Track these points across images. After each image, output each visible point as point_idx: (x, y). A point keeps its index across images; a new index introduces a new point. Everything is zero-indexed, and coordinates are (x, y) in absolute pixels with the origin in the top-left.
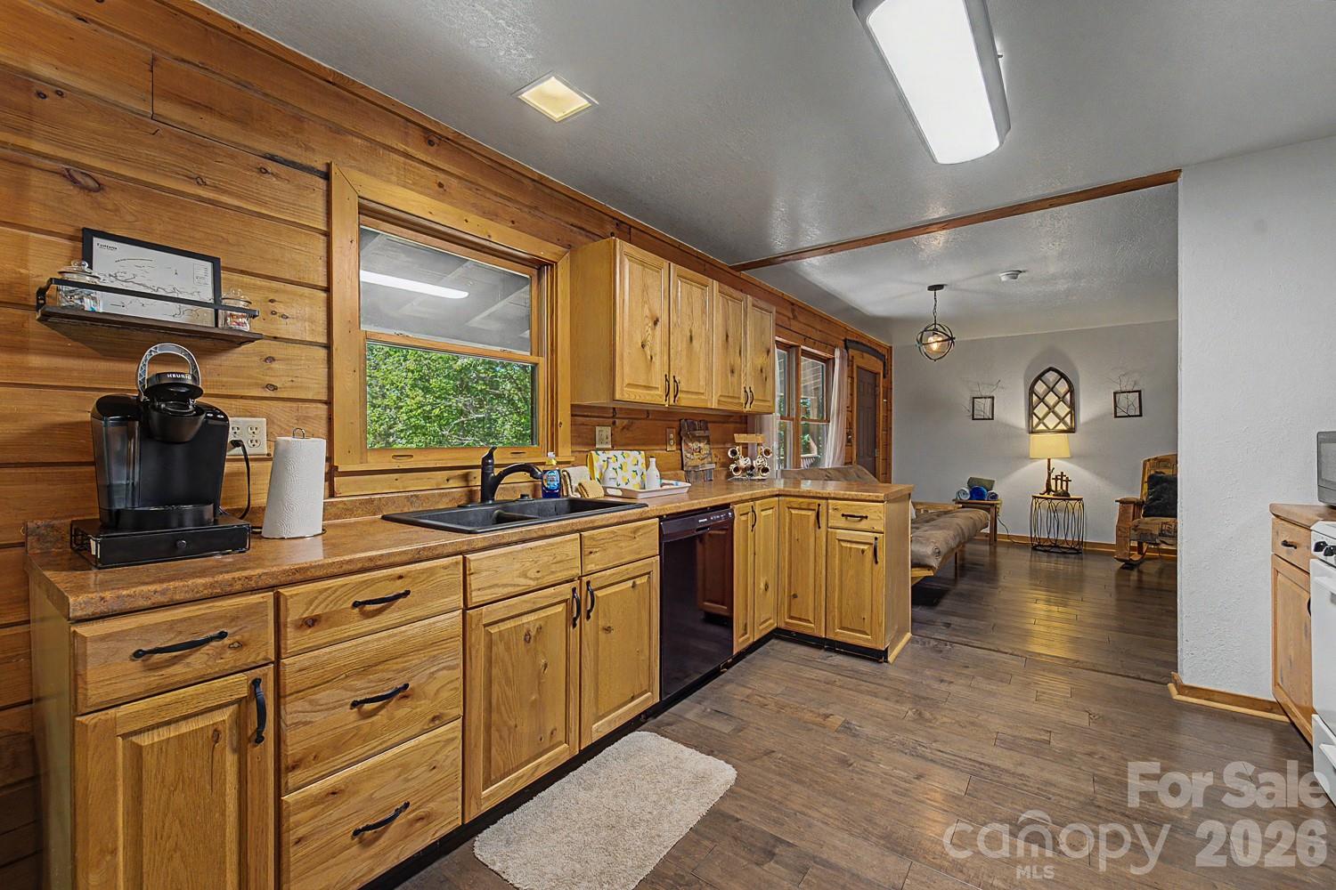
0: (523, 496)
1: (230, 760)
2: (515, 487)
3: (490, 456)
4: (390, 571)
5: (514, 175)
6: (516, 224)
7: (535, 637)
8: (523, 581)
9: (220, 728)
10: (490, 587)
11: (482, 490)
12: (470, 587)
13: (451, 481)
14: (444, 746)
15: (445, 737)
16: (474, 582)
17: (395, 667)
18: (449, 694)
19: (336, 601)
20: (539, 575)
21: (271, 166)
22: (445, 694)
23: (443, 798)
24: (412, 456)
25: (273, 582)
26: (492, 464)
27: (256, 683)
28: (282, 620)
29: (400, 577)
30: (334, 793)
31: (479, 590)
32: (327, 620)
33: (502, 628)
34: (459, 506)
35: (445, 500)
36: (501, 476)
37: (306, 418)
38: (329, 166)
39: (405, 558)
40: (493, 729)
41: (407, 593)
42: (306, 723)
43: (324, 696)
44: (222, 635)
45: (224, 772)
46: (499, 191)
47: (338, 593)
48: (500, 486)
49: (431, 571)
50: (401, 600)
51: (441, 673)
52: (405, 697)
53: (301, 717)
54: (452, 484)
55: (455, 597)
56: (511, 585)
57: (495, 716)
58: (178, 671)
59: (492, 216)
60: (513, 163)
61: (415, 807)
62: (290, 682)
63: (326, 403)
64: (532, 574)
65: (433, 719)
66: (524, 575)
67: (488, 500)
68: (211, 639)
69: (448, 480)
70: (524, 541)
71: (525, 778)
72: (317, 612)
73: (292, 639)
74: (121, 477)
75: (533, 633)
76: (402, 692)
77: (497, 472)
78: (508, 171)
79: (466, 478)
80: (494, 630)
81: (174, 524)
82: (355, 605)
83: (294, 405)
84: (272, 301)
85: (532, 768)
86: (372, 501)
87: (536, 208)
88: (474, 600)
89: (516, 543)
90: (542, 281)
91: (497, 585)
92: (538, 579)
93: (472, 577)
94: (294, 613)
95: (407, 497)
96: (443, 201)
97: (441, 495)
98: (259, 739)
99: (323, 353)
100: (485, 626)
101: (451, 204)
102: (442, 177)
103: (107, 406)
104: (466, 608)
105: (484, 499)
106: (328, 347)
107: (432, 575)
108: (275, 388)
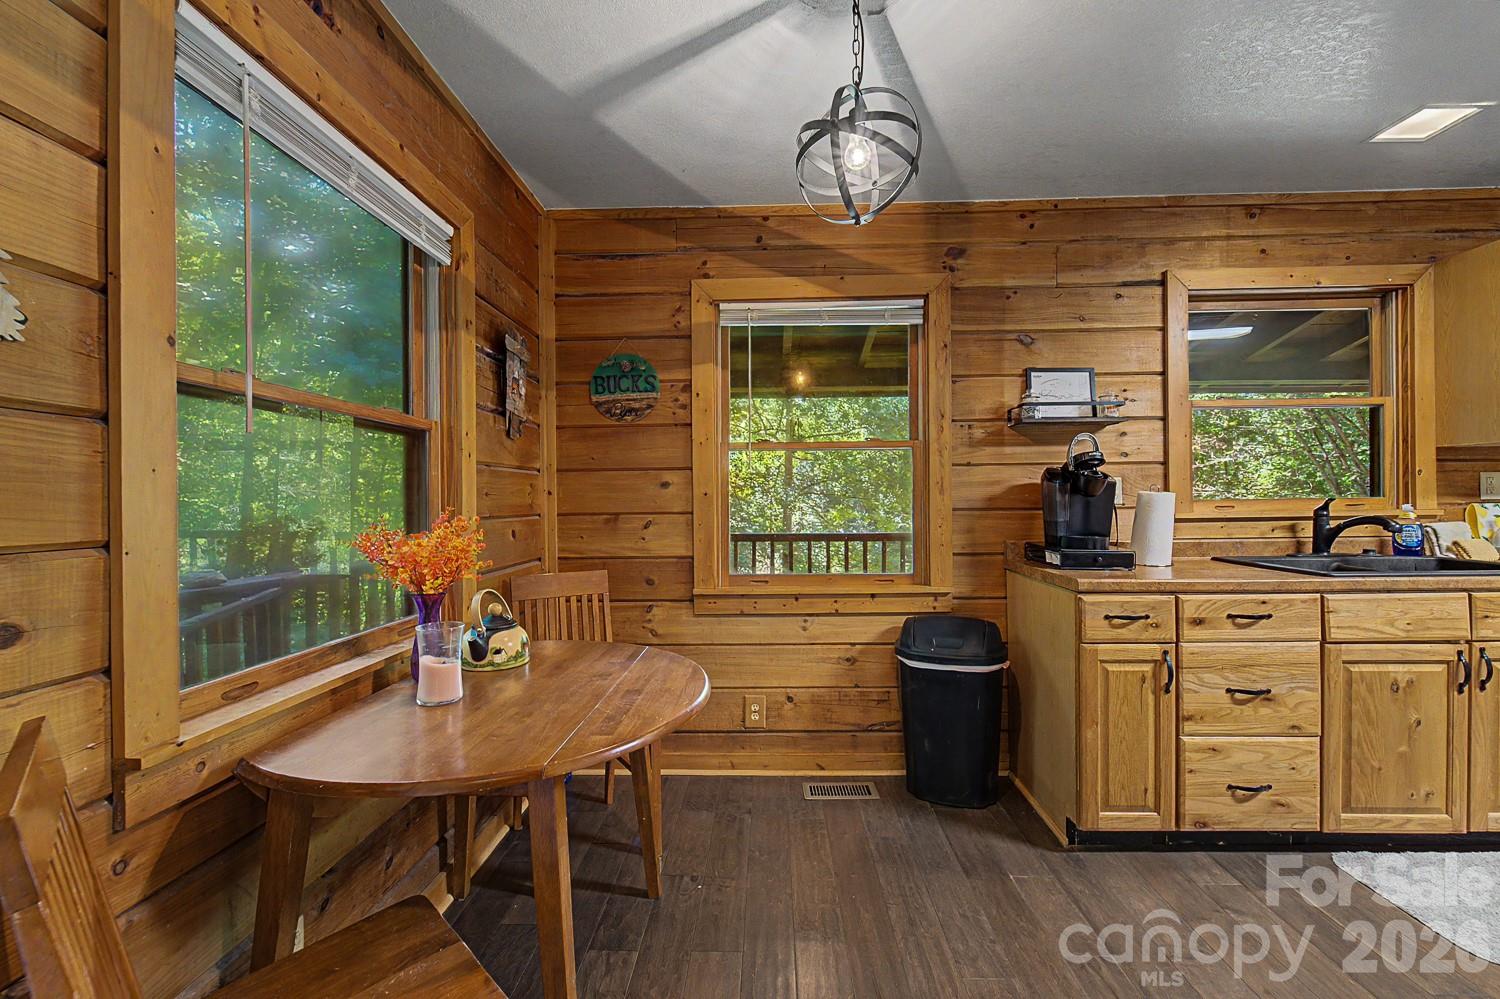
0: (1366, 551)
1: (1151, 698)
2: (1356, 541)
3: (1325, 507)
4: (1254, 596)
5: (1351, 206)
6: (1352, 258)
7: (1404, 689)
8: (1388, 629)
9: (1146, 675)
10: (1350, 627)
11: (1314, 543)
12: (1329, 623)
13: (1275, 532)
14: (1302, 755)
15: (1304, 748)
16: (1332, 619)
17: (1259, 673)
18: (1307, 711)
19: (1216, 610)
20: (1409, 627)
21: (1123, 291)
22: (1303, 710)
23: (1303, 799)
24: (1233, 507)
25: (1173, 589)
26: (1327, 516)
27: (1166, 653)
28: (1180, 616)
29: (1264, 603)
30: (1214, 750)
31: (1338, 627)
32: (1210, 622)
33: (1364, 670)
34: (1288, 556)
35: (1271, 549)
36: (1339, 529)
37: (1148, 476)
38: (1164, 274)
39: (1267, 588)
40: (1353, 761)
41: (1270, 616)
42: (1196, 692)
43: (1207, 677)
44: (1147, 617)
45: (1147, 705)
46: (1332, 232)
47: (1216, 605)
48: (1337, 539)
49: (1290, 602)
50: (1264, 621)
51: (1299, 691)
52: (1269, 700)
53: (1193, 686)
54: (1277, 534)
55: (1313, 629)
56: (1375, 631)
57: (1355, 749)
58: (1124, 633)
59: (1322, 260)
60: (1348, 195)
61: (1277, 792)
62: (1185, 660)
63: (1162, 464)
64: (1401, 624)
65: (1293, 727)
66: (1391, 623)
67: (1324, 552)
68: (1141, 618)
69: (1273, 530)
70: (1389, 591)
71: (1390, 824)
72: (1203, 616)
73: (1188, 632)
74: (1062, 517)
75: (1402, 685)
76: (1264, 695)
77: (1333, 524)
78: (1342, 206)
79: (1292, 529)
80: (1355, 669)
81: (1090, 547)
82: (1230, 616)
83: (1139, 466)
84: (1125, 391)
85: (1402, 818)
86: (1200, 544)
87: (1380, 231)
88: (1333, 636)
89: (1379, 591)
90: (1388, 310)
91: (1357, 628)
92: (1408, 631)
93: (1331, 615)
94: (1189, 612)
95: (1233, 544)
96: (1264, 266)
97: (1266, 544)
98: (1167, 691)
99: (1159, 425)
100: (1344, 662)
101: (1275, 265)
102: (1263, 244)
103: (1050, 475)
104: (1324, 641)
105: (1317, 550)
106: (1164, 419)
107: (1290, 606)
108: (1126, 455)
